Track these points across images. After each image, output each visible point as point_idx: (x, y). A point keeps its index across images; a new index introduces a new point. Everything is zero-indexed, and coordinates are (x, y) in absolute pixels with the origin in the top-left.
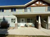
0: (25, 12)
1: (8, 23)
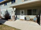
1: (10, 15)
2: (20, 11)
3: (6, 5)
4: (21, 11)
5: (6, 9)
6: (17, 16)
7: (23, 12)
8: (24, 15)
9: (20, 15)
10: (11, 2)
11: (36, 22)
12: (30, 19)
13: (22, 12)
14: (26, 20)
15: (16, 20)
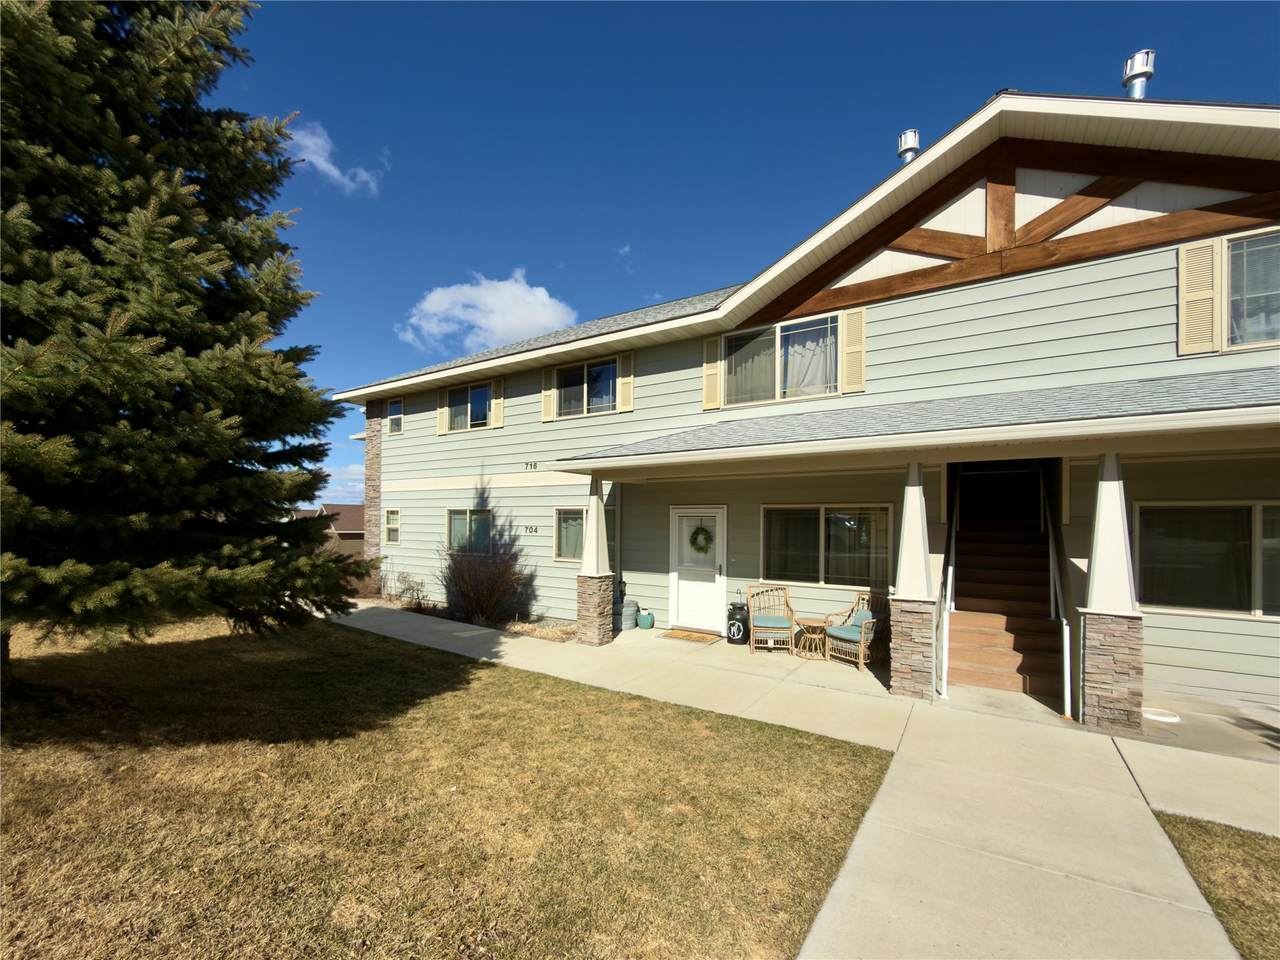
0: (738, 394)
1: (524, 566)
2: (674, 513)
3: (480, 419)
4: (679, 526)
5: (472, 483)
6: (627, 576)
7: (710, 538)
8: (721, 580)
9: (667, 572)
10: (554, 393)
11: (861, 661)
12: (799, 635)
13: (701, 538)
14: (745, 639)
15: (616, 630)
